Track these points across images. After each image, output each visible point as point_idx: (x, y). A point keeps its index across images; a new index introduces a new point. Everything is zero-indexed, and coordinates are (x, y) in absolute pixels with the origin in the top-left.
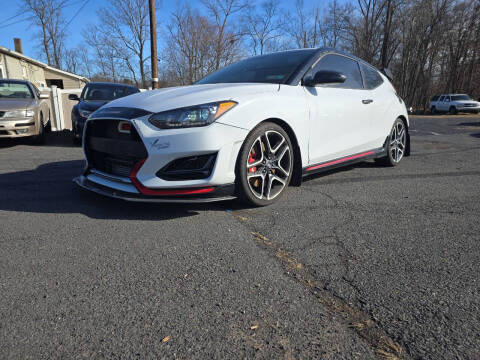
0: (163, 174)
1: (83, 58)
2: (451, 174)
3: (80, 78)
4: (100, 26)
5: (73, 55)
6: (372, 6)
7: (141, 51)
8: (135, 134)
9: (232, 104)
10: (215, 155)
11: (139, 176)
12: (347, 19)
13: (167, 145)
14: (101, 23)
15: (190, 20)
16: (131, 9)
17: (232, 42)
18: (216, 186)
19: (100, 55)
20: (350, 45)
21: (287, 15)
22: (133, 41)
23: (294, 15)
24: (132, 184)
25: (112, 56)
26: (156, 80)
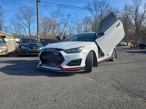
0: (68, 65)
1: (10, 29)
2: (128, 63)
3: (12, 35)
4: (16, 19)
5: (6, 27)
6: (96, 17)
7: (29, 27)
8: (61, 55)
9: (84, 47)
10: (81, 60)
11: (62, 65)
12: (90, 20)
13: (70, 58)
14: (17, 18)
15: (45, 18)
16: (26, 15)
17: (58, 25)
18: (81, 67)
19: (16, 28)
20: (91, 27)
21: (74, 18)
22: (27, 24)
23: (75, 18)
24: (59, 68)
25: (19, 28)
26: (39, 36)
